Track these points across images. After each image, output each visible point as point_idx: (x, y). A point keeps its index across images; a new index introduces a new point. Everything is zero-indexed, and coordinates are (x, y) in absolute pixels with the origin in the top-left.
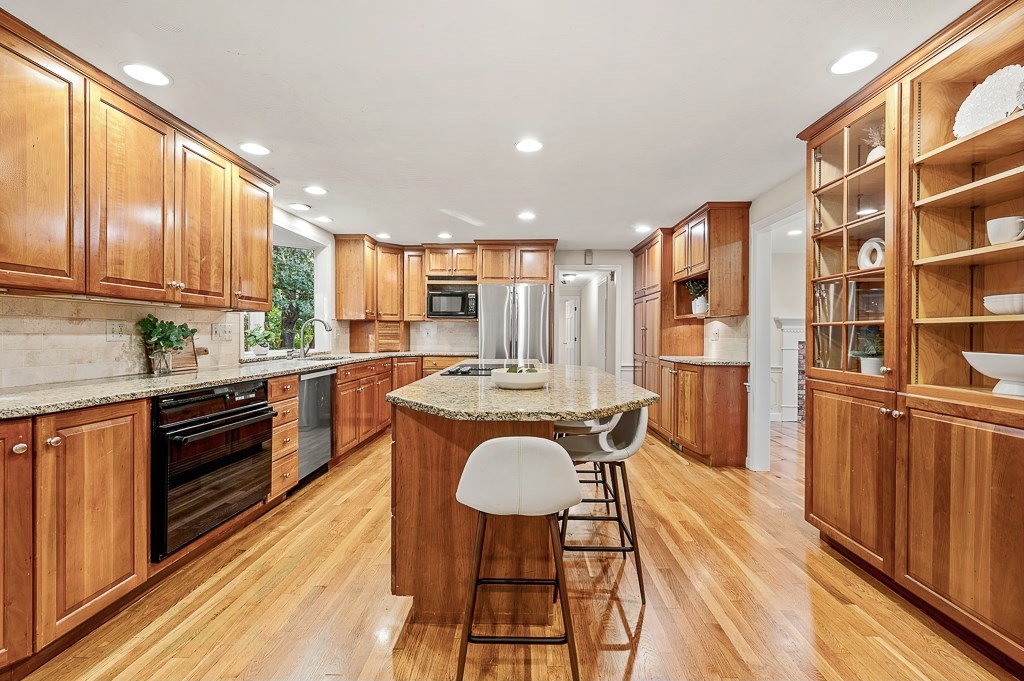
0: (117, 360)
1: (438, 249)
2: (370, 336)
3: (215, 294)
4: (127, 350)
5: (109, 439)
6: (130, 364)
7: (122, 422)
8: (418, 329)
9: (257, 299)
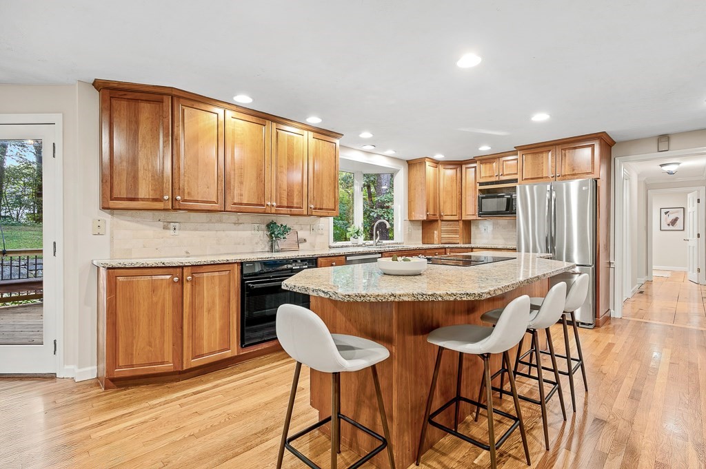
0: (257, 243)
1: (486, 160)
2: (435, 232)
3: (297, 208)
4: (262, 238)
5: (217, 281)
6: (263, 246)
7: (224, 273)
8: (477, 226)
9: (327, 209)
